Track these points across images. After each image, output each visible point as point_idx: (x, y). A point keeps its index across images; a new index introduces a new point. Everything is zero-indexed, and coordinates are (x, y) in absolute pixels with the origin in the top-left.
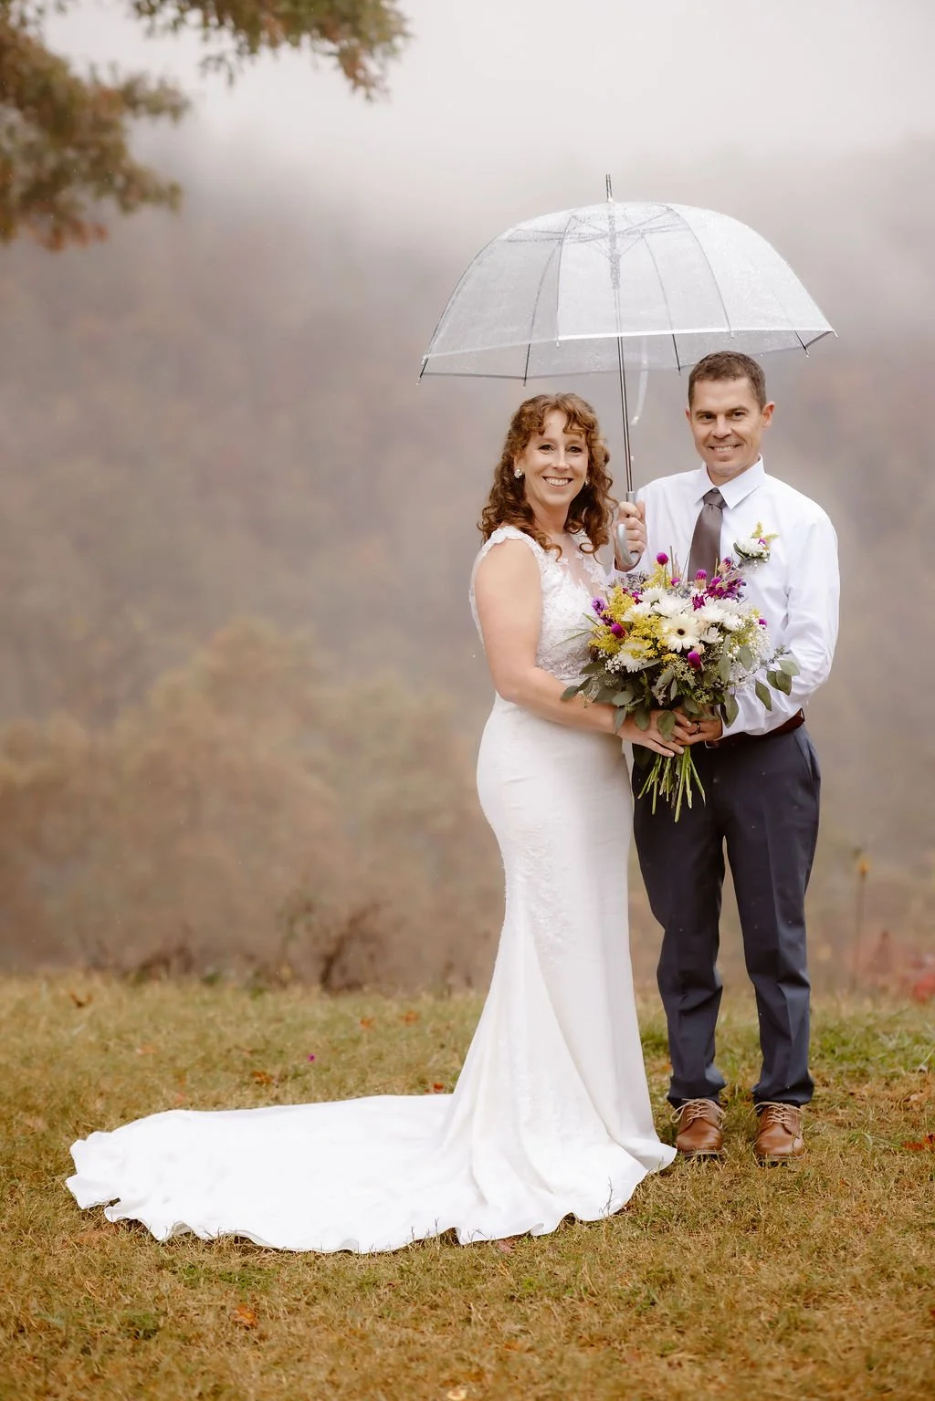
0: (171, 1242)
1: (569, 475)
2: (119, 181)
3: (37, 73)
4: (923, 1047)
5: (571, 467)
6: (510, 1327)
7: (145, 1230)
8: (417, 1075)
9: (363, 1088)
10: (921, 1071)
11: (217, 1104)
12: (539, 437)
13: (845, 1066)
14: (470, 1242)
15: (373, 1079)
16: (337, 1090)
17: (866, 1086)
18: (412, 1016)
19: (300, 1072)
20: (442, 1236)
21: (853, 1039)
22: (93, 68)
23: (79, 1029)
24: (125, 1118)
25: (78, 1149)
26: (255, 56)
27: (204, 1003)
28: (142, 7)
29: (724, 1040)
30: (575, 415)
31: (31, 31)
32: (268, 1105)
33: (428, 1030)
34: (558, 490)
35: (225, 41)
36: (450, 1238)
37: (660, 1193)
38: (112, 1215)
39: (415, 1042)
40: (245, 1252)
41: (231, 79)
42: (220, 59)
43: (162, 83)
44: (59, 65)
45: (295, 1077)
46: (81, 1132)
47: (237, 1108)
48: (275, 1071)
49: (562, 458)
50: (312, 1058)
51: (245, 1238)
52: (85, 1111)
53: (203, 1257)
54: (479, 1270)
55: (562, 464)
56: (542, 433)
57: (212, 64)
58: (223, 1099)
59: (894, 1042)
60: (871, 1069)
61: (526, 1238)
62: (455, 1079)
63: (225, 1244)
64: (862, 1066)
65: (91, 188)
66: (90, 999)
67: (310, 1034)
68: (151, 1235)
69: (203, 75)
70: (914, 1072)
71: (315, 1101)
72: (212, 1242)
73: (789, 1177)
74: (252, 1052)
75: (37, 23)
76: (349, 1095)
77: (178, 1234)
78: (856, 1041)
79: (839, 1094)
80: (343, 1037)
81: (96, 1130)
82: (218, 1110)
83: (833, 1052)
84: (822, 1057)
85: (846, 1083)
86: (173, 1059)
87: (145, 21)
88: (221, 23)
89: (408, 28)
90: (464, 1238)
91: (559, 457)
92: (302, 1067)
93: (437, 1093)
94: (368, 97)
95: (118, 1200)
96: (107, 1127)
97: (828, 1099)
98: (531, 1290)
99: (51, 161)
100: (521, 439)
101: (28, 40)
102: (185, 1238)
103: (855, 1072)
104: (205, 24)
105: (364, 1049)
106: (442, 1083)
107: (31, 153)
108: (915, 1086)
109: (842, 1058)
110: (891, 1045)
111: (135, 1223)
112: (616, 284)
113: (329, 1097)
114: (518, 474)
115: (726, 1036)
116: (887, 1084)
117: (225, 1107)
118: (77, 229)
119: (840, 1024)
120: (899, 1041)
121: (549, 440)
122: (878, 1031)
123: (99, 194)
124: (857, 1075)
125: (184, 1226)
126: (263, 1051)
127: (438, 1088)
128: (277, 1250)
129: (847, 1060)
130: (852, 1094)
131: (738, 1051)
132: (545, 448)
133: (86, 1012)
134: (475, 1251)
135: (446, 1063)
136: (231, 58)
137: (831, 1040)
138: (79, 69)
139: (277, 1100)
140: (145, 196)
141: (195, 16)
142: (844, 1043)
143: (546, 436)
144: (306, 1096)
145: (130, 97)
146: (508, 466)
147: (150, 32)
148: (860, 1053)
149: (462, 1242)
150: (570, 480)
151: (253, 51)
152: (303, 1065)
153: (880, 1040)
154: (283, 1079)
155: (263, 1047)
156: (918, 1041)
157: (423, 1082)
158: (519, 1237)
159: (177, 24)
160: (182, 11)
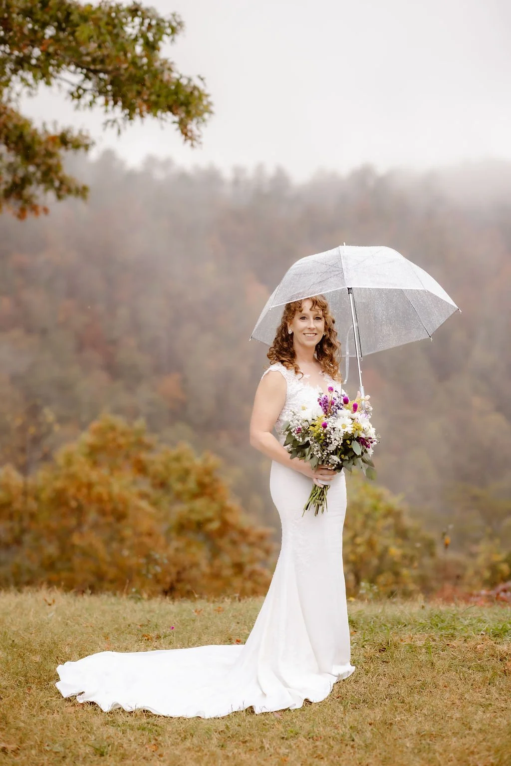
0: (111, 713)
1: (315, 332)
2: (57, 184)
3: (16, 127)
4: (483, 624)
5: (316, 328)
6: (284, 750)
7: (98, 706)
8: (227, 636)
9: (199, 642)
10: (482, 634)
11: (126, 650)
12: (299, 313)
13: (443, 632)
14: (260, 712)
15: (205, 638)
16: (187, 643)
17: (455, 641)
18: (221, 609)
19: (166, 635)
20: (246, 710)
21: (447, 619)
22: (44, 124)
23: (51, 614)
24: (81, 656)
25: (60, 669)
26: (132, 121)
27: (112, 604)
28: (74, 95)
29: (381, 620)
30: (317, 302)
31: (13, 105)
32: (153, 650)
33: (230, 615)
34: (311, 339)
35: (118, 112)
36: (251, 710)
37: (353, 690)
38: (80, 700)
39: (224, 620)
40: (149, 716)
41: (119, 132)
42: (114, 121)
43: (80, 132)
44: (27, 123)
45: (165, 637)
46: (59, 662)
47: (137, 651)
48: (153, 635)
49: (312, 324)
50: (173, 628)
51: (147, 711)
52: (61, 652)
53: (127, 719)
54: (266, 726)
55: (312, 326)
56: (301, 311)
57: (110, 124)
58: (129, 647)
59: (468, 621)
60: (456, 633)
61: (288, 711)
62: (246, 638)
63: (139, 713)
64: (452, 632)
65: (42, 187)
66: (54, 601)
67: (170, 618)
68: (101, 709)
69: (104, 129)
70: (478, 635)
71: (176, 648)
72: (132, 712)
73: (418, 683)
74: (140, 626)
75: (16, 101)
76: (194, 645)
77: (115, 708)
78: (449, 620)
79: (441, 645)
80: (187, 618)
81: (67, 661)
82: (127, 652)
83: (437, 625)
84: (432, 628)
85: (445, 640)
86: (102, 628)
87: (76, 101)
88: (116, 103)
89: (212, 108)
90: (257, 711)
91: (311, 323)
92: (168, 632)
93: (238, 644)
94: (192, 145)
95: (83, 693)
96: (72, 659)
97: (436, 647)
98: (292, 734)
99: (21, 173)
100: (291, 315)
101: (12, 111)
102: (118, 710)
103: (448, 635)
104: (107, 103)
105: (198, 624)
106: (240, 639)
107: (11, 168)
108: (480, 642)
109: (441, 629)
110: (466, 623)
111: (93, 703)
113: (183, 646)
114: (290, 332)
115: (382, 619)
116: (465, 640)
117: (130, 651)
118: (34, 209)
119: (440, 612)
120: (470, 621)
121: (305, 314)
122: (460, 617)
123: (46, 190)
124: (450, 636)
125: (117, 704)
126: (147, 625)
127: (238, 642)
128: (164, 716)
129: (444, 629)
130: (448, 645)
131: (389, 625)
132: (303, 318)
133: (54, 607)
134: (263, 717)
135: (241, 630)
136: (120, 121)
137: (436, 620)
138: (37, 125)
139: (157, 648)
140: (69, 191)
141: (101, 100)
142: (443, 621)
143: (303, 312)
144: (171, 645)
145: (64, 140)
146: (284, 328)
147: (77, 107)
148: (451, 626)
149: (256, 712)
150: (316, 334)
151: (131, 118)
152: (169, 631)
153: (460, 620)
154: (158, 637)
155: (146, 624)
156: (480, 621)
157: (230, 639)
158: (284, 710)
159: (91, 104)
160: (94, 97)
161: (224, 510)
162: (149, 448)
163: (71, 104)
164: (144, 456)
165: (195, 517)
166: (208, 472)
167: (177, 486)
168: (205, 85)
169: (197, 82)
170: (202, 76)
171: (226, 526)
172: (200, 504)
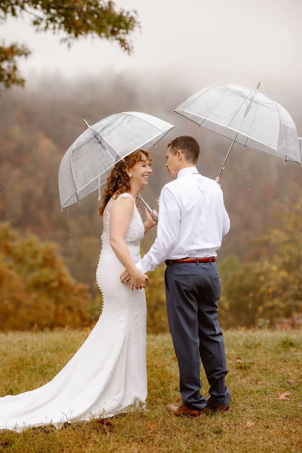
28: (35, 22)
41: (69, 45)
42: (66, 40)
43: (23, 46)
87: (36, 27)
88: (60, 28)
104: (55, 28)
112: (245, 116)
141: (51, 26)
147: (37, 31)
159: (46, 27)
160: (47, 24)
161: (60, 274)
162: (12, 239)
163: (34, 28)
164: (10, 244)
165: (43, 280)
166: (49, 252)
167: (30, 261)
168: (138, 16)
169: (132, 14)
170: (136, 10)
171: (61, 284)
172: (46, 272)
